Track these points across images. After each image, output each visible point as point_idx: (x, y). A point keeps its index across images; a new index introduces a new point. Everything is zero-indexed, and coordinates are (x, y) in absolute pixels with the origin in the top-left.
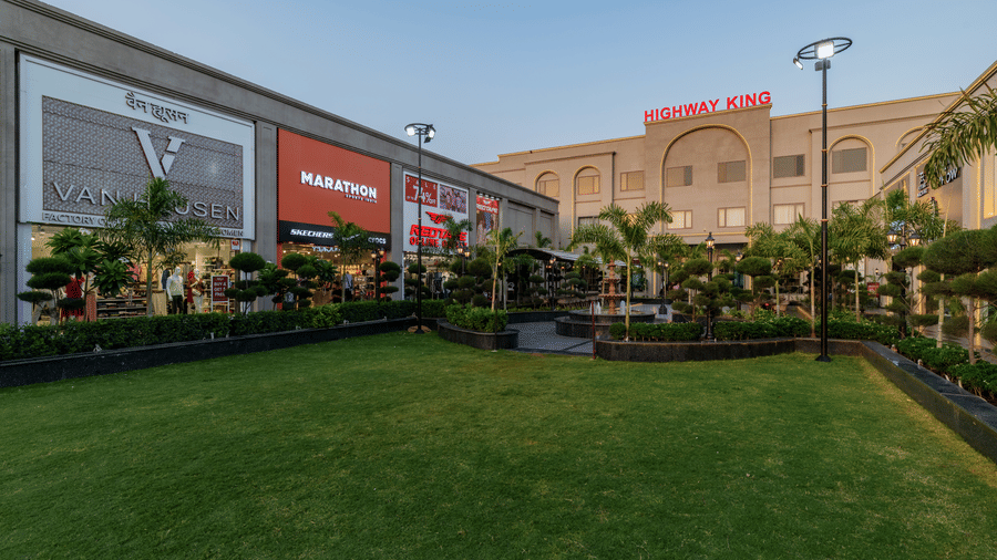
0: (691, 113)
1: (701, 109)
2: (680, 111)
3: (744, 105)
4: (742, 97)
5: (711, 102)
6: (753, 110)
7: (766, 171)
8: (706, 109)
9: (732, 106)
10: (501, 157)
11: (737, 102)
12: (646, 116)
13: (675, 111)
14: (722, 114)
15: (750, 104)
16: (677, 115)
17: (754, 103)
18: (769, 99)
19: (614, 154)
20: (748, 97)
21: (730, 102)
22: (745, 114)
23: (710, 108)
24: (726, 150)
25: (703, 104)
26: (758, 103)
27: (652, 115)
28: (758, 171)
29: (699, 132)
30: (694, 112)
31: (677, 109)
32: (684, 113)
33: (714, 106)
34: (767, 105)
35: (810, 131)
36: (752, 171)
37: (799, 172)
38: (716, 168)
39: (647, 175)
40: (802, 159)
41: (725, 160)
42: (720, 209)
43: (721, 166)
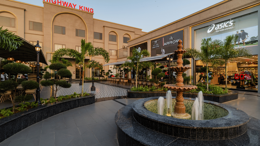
0: (65, 5)
1: (69, 6)
2: (61, 3)
3: (85, 10)
4: (84, 7)
5: (73, 4)
6: (87, 13)
7: (92, 36)
8: (71, 6)
9: (81, 9)
11: (83, 8)
14: (77, 10)
15: (87, 11)
16: (59, 4)
18: (93, 11)
19: (25, 10)
20: (86, 8)
21: (80, 8)
22: (85, 14)
23: (73, 7)
24: (78, 25)
25: (70, 4)
26: (89, 11)
28: (89, 35)
30: (67, 5)
31: (59, 1)
32: (62, 5)
33: (75, 6)
34: (92, 13)
35: (104, 27)
36: (87, 35)
37: (101, 38)
38: (75, 31)
39: (44, 25)
40: (101, 34)
41: (78, 28)
42: (76, 46)
43: (77, 30)
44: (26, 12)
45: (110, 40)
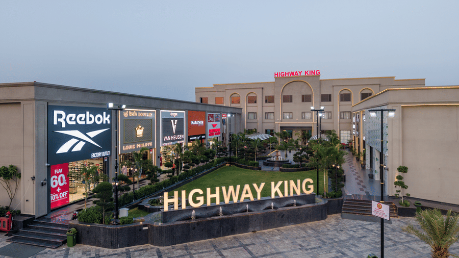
1: (296, 74)
2: (288, 74)
3: (311, 74)
4: (310, 71)
6: (313, 76)
7: (319, 99)
10: (214, 85)
11: (308, 73)
12: (275, 74)
13: (286, 74)
14: (303, 77)
16: (287, 75)
17: (314, 74)
18: (319, 73)
19: (262, 88)
20: (312, 72)
21: (306, 73)
22: (311, 78)
24: (305, 92)
25: (296, 72)
26: (316, 74)
27: (277, 74)
28: (316, 98)
29: (295, 83)
30: (293, 75)
31: (287, 73)
33: (300, 73)
34: (319, 75)
35: (333, 86)
36: (313, 99)
37: (330, 100)
38: (301, 97)
39: (275, 97)
40: (330, 96)
41: (304, 94)
42: (302, 112)
43: (303, 96)
44: (264, 90)
45: (341, 100)
